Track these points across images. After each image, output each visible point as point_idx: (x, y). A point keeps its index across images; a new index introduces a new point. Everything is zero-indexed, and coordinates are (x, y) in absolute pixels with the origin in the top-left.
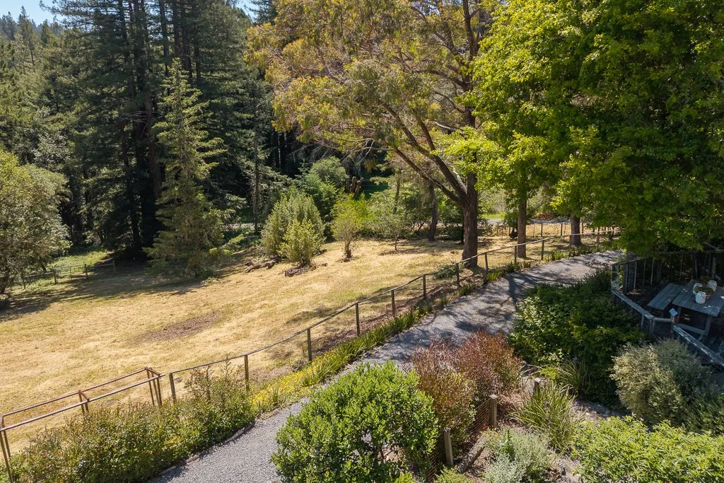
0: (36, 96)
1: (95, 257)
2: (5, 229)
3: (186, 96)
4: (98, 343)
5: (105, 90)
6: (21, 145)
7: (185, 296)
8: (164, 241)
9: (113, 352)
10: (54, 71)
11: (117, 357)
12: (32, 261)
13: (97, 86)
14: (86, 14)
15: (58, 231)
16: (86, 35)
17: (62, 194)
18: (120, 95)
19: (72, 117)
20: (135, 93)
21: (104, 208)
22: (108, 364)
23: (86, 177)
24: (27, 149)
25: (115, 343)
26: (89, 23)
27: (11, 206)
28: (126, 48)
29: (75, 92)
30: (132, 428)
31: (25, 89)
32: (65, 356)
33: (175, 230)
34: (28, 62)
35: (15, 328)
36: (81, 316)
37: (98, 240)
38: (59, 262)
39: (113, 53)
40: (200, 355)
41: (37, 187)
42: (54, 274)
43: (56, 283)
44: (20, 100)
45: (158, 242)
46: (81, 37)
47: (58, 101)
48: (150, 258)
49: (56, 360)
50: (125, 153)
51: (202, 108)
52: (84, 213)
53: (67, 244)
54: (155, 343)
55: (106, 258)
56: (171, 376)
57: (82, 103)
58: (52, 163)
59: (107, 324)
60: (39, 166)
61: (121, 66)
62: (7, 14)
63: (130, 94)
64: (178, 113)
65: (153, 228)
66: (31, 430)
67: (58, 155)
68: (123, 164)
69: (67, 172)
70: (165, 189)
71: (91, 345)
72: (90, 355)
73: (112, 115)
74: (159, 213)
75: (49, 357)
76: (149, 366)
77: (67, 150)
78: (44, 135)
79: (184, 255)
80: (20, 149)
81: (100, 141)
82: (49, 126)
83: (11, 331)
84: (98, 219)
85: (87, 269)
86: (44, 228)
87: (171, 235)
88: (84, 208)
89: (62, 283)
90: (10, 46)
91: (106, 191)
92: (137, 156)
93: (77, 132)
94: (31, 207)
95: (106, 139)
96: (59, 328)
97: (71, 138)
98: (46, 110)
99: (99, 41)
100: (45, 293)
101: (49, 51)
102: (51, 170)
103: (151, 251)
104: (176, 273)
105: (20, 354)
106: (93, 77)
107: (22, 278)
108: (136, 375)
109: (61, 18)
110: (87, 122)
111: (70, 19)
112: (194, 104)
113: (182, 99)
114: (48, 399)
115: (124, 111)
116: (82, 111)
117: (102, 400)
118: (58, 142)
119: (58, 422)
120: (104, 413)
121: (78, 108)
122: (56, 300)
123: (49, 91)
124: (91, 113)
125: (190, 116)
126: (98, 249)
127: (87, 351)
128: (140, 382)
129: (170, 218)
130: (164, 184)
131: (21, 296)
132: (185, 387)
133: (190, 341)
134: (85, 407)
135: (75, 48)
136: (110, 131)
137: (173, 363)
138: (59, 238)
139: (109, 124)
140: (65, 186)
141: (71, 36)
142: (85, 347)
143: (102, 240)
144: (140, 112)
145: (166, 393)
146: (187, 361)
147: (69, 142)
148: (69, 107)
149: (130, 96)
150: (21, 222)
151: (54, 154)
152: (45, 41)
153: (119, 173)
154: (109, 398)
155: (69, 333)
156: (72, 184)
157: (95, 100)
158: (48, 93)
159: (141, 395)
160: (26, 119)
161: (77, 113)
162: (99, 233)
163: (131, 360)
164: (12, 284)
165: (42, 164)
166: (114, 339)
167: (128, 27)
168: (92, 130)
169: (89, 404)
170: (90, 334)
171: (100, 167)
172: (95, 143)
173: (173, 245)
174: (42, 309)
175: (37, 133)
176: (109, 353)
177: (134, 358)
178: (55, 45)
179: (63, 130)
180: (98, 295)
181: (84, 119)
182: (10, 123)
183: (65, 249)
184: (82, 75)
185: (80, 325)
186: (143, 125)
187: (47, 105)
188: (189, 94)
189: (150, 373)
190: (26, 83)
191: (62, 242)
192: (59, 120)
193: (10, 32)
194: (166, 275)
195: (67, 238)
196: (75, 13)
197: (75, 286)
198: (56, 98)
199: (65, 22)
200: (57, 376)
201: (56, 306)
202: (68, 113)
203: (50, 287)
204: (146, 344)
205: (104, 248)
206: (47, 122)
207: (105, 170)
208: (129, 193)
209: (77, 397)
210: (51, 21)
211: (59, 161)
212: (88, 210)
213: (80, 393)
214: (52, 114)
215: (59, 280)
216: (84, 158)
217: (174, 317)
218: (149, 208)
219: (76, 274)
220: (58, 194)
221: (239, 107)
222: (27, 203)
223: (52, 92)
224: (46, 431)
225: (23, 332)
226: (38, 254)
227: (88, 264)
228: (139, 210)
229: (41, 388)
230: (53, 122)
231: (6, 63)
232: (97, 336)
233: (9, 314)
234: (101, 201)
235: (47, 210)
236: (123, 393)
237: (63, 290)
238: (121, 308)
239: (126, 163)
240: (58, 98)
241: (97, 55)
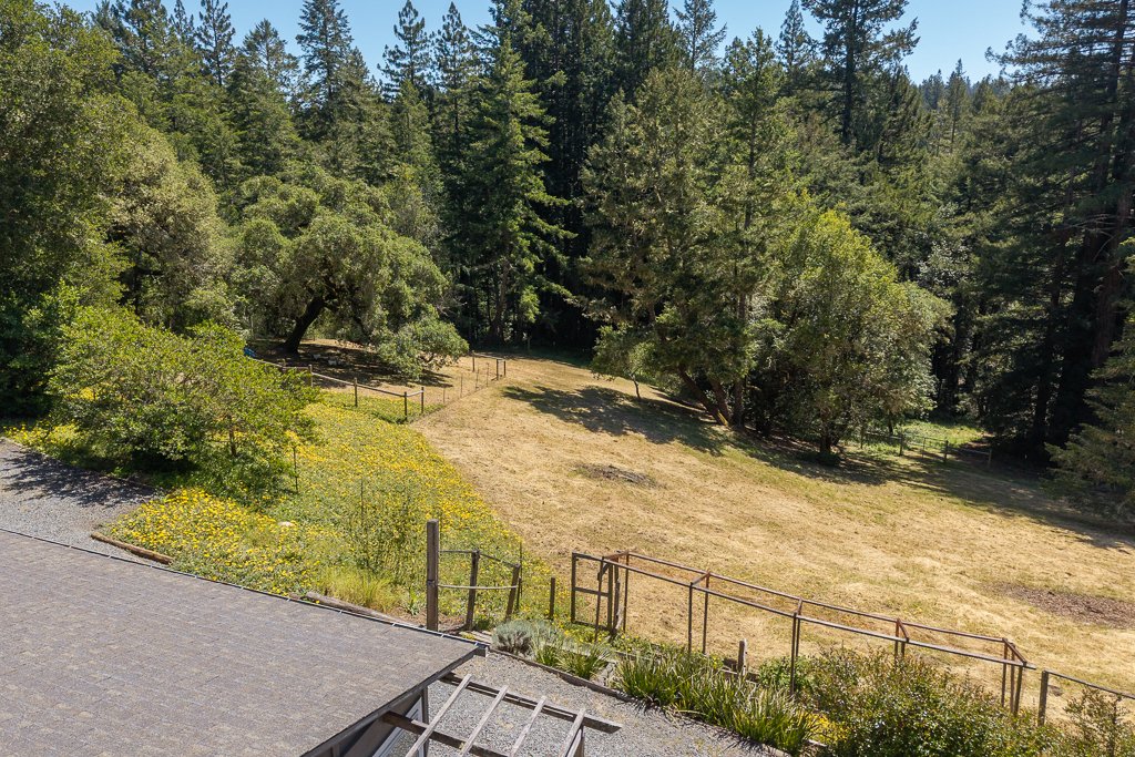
0: (943, 185)
1: (963, 436)
2: (859, 362)
4: (938, 564)
5: (1052, 178)
6: (906, 254)
7: (1104, 551)
8: (1088, 443)
9: (957, 589)
10: (979, 150)
11: (961, 599)
12: (879, 414)
13: (1041, 171)
14: (1053, 59)
15: (923, 381)
16: (1044, 92)
17: (941, 331)
18: (1075, 187)
19: (988, 219)
20: (1105, 183)
21: (997, 364)
22: (944, 601)
23: (983, 312)
24: (912, 260)
25: (963, 577)
26: (1054, 73)
27: (873, 334)
28: (1109, 107)
29: (1002, 182)
30: (963, 720)
31: (931, 177)
32: (890, 561)
33: (1114, 431)
34: (946, 138)
35: (838, 495)
36: (923, 515)
37: (975, 411)
38: (912, 427)
39: (1081, 118)
40: (1110, 670)
41: (911, 314)
42: (901, 440)
43: (901, 455)
44: (922, 192)
45: (1077, 442)
46: (1035, 95)
47: (974, 194)
48: (1055, 465)
49: (877, 561)
50: (1056, 283)
52: (966, 365)
53: (930, 405)
54: (1028, 608)
55: (980, 441)
56: (1045, 676)
57: (1009, 197)
58: (940, 284)
59: (957, 542)
60: (921, 286)
61: (1088, 138)
62: (935, 73)
63: (1092, 186)
65: (1073, 415)
66: (827, 637)
67: (952, 273)
68: (1049, 300)
69: (957, 299)
70: (1117, 354)
71: (928, 563)
72: (922, 576)
73: (1052, 218)
74: (1091, 392)
75: (867, 551)
76: (1010, 639)
77: (966, 269)
78: (939, 243)
79: (1122, 479)
80: (903, 259)
81: (1020, 259)
82: (950, 231)
83: (833, 498)
84: (984, 379)
85: (948, 448)
86: (905, 373)
87: (1106, 437)
88: (967, 357)
89: (909, 458)
90: (929, 117)
91: (1008, 338)
92: (1077, 290)
93: (988, 242)
94: (897, 341)
95: (1031, 256)
96: (891, 519)
97: (977, 251)
98: (952, 208)
99: (1065, 100)
100: (884, 463)
101: (979, 122)
102: (935, 294)
103: (1059, 454)
104: (1098, 507)
105: (836, 532)
106: (1038, 157)
107: (862, 433)
108: (984, 642)
109: (1011, 69)
110: (1009, 228)
111: (1022, 70)
114: (855, 609)
115: (1076, 213)
116: (1005, 211)
117: (924, 651)
118: (956, 254)
119: (862, 646)
120: (924, 671)
121: (1000, 205)
122: (895, 478)
123: (964, 179)
124: (1017, 215)
126: (971, 424)
127: (919, 569)
128: (987, 655)
129: (1111, 406)
130: (1116, 346)
131: (854, 455)
132: (1067, 711)
133: (1096, 635)
134: (901, 646)
135: (1020, 113)
136: (1043, 244)
137: (1052, 656)
138: (921, 392)
139: (1043, 233)
140: (949, 320)
141: (1018, 95)
142: (918, 560)
143: (982, 413)
144: (1103, 216)
145: (1029, 700)
146: (1079, 667)
147: (972, 255)
148: (987, 203)
149: (1093, 189)
150: (880, 359)
151: (946, 272)
152: (978, 107)
153: (1038, 311)
154: (935, 654)
155: (900, 531)
156: (961, 320)
157: (1030, 195)
158: (961, 184)
159: (984, 674)
160: (921, 219)
161: (996, 214)
162: (979, 400)
163: (980, 615)
164: (848, 437)
165: (927, 284)
166: (962, 568)
167: (1124, 73)
168: (1011, 241)
169: (907, 646)
170: (927, 545)
171: (1009, 300)
172: (1010, 262)
173: (1103, 455)
174: (875, 484)
175: (931, 239)
176: (949, 587)
177: (986, 613)
178: (992, 111)
179: (969, 237)
180: (954, 493)
181: (1004, 224)
182: (900, 223)
183: (926, 410)
184: (1021, 156)
185: (917, 527)
186: (1104, 238)
187: (957, 200)
189: (1010, 653)
190: (936, 168)
191: (924, 398)
192: (966, 223)
193: (933, 97)
194: (1076, 501)
195: (931, 396)
196: (1036, 59)
197: (925, 468)
198: (972, 190)
199: (1016, 75)
200: (872, 582)
201: (892, 486)
202: (984, 213)
203: (892, 458)
204: (1011, 602)
205: (981, 425)
206: (949, 224)
207: (1015, 306)
208: (1046, 349)
209: (893, 628)
210: (995, 76)
211: (949, 281)
212: (973, 361)
213: (898, 624)
214: (959, 213)
215: (906, 452)
216: (988, 283)
217: (1072, 580)
218: (1076, 381)
219: (931, 451)
220: (937, 330)
222: (894, 334)
223: (968, 182)
224: (843, 649)
225: (846, 504)
226: (888, 407)
227: (951, 441)
228: (1056, 380)
229: (850, 588)
230: (957, 225)
231: (917, 140)
232: (938, 554)
233: (836, 475)
234: (996, 352)
235: (916, 350)
236: (957, 659)
237: (906, 467)
238: (983, 527)
239: (1055, 298)
240: (974, 190)
241: (1061, 120)
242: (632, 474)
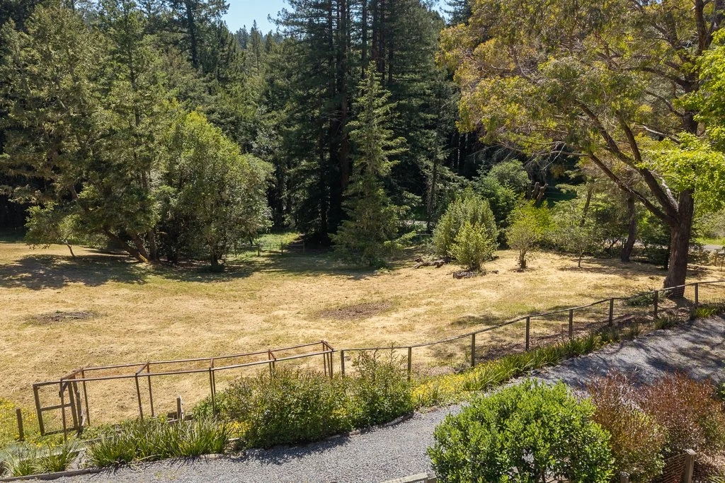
0: (257, 96)
1: (290, 238)
2: (226, 206)
3: (377, 97)
4: (286, 312)
5: (311, 91)
6: (243, 137)
7: (359, 282)
8: (346, 229)
9: (297, 322)
10: (273, 74)
11: (300, 327)
12: (243, 235)
13: (305, 87)
14: (301, 24)
15: (265, 211)
16: (300, 42)
17: (270, 181)
18: (322, 96)
19: (283, 114)
20: (335, 94)
21: (301, 195)
22: (292, 331)
23: (289, 168)
24: (247, 140)
25: (299, 315)
26: (303, 32)
27: (232, 187)
28: (331, 53)
29: (288, 93)
30: (308, 392)
31: (250, 90)
32: (260, 318)
33: (356, 221)
34: (255, 67)
35: (226, 288)
36: (275, 287)
37: (293, 223)
38: (262, 239)
39: (320, 58)
40: (368, 339)
41: (252, 173)
42: (258, 247)
43: (259, 256)
44: (246, 99)
45: (341, 230)
46: (296, 44)
47: (273, 101)
48: (333, 243)
49: (254, 321)
50: (321, 148)
51: (391, 108)
52: (285, 198)
53: (270, 224)
54: (331, 321)
55: (298, 239)
56: (342, 353)
57: (292, 102)
58: (265, 154)
59: (294, 297)
60: (255, 156)
61: (325, 69)
62: (242, 27)
63: (330, 95)
64: (369, 113)
65: (337, 217)
66: (231, 375)
67: (270, 147)
68: (319, 158)
69: (275, 162)
70: (351, 182)
71: (281, 313)
72: (279, 321)
73: (314, 113)
74: (344, 204)
75: (248, 317)
76: (325, 340)
77: (277, 144)
78: (260, 129)
79: (362, 244)
80: (242, 140)
81: (302, 137)
82: (265, 122)
83: (223, 291)
84: (295, 204)
85: (283, 247)
86: (254, 208)
87: (353, 225)
88: (285, 194)
89: (263, 256)
90: (243, 54)
91: (303, 180)
92: (331, 151)
93: (285, 128)
94: (247, 190)
95: (307, 134)
96: (258, 294)
97: (281, 133)
98: (264, 108)
99: (310, 48)
100: (250, 263)
101: (271, 57)
102: (263, 160)
103: (335, 238)
104: (354, 260)
105: (228, 311)
106: (302, 79)
107: (235, 248)
108: (313, 346)
109: (282, 28)
110: (294, 119)
111: (289, 29)
112: (384, 104)
113: (374, 100)
114: (245, 352)
115: (324, 110)
116: (291, 110)
117: (285, 362)
118: (271, 136)
119: (251, 373)
120: (286, 372)
121: (288, 107)
122: (257, 270)
123: (268, 91)
124: (297, 112)
125: (379, 116)
126: (293, 231)
127: (276, 318)
128: (316, 352)
129: (353, 209)
130: (351, 178)
131: (232, 263)
132: (353, 366)
133: (361, 324)
134: (272, 365)
135: (290, 54)
136: (312, 128)
137: (344, 341)
138: (264, 218)
139: (311, 121)
140: (273, 174)
141: (288, 44)
142: (275, 313)
143: (297, 223)
144: (337, 112)
145: (337, 368)
146: (356, 343)
147: (279, 136)
148: (282, 106)
149: (330, 97)
150: (239, 202)
151: (267, 147)
152: (268, 49)
153: (315, 165)
154: (291, 362)
155: (264, 300)
156: (278, 173)
157: (302, 100)
158: (266, 93)
159: (315, 364)
160: (248, 116)
161: (287, 111)
162: (295, 217)
163: (310, 332)
164: (228, 252)
165: (258, 154)
166: (298, 310)
167: (334, 34)
168: (297, 127)
169: (276, 363)
170: (280, 303)
171: (301, 160)
172: (298, 138)
173: (353, 234)
174: (247, 276)
175: (256, 127)
176: (294, 322)
177: (312, 330)
178: (276, 52)
179: (276, 126)
180: (289, 270)
181: (292, 117)
182: (237, 119)
183: (269, 228)
184: (294, 78)
185: (273, 294)
186: (338, 123)
187: (266, 104)
188: (380, 95)
189: (325, 347)
190: (252, 85)
191: (266, 221)
192: (273, 117)
193: (243, 42)
194: (345, 260)
195: (270, 219)
196: (293, 24)
197: (273, 260)
198: (273, 97)
199: (285, 32)
200: (252, 334)
201: (257, 275)
202: (281, 111)
203: (254, 259)
204: (323, 320)
205: (297, 230)
206: (264, 118)
207: (304, 163)
208: (321, 184)
209: (266, 356)
210: (274, 32)
211: (270, 152)
212: (288, 196)
213: (270, 352)
214: (269, 111)
215: (262, 254)
216: (289, 151)
217: (348, 300)
218: (337, 199)
219: (275, 250)
220: (267, 180)
221: (425, 107)
222: (244, 186)
223: (270, 93)
224: (242, 378)
225: (232, 293)
226: (248, 230)
227: (284, 242)
228: (328, 200)
229: (241, 341)
230: (268, 118)
231: (239, 68)
232: (286, 306)
233: (223, 276)
234: (299, 189)
235: (258, 193)
236: (302, 360)
237: (263, 262)
238: (306, 285)
239: (322, 157)
240: (274, 98)
241: (308, 60)
242: (77, 313)
